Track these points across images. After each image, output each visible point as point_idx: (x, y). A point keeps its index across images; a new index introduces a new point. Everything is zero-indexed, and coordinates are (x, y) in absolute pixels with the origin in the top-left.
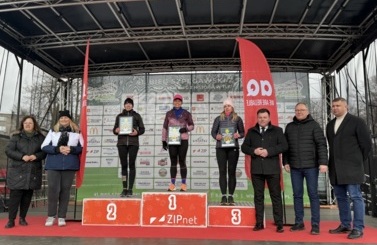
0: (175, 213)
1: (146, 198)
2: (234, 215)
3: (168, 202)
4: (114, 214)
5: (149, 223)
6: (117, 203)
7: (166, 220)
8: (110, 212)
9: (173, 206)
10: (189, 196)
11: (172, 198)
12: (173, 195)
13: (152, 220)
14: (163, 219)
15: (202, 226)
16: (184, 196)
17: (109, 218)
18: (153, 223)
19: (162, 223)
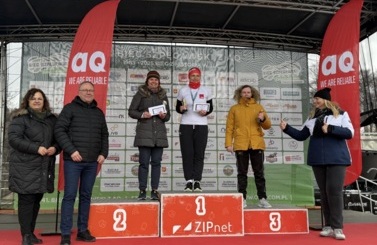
0: (204, 219)
1: (168, 201)
2: (273, 220)
3: (196, 206)
4: (124, 223)
5: (170, 233)
6: (127, 208)
7: (193, 228)
8: (117, 220)
9: (201, 210)
10: (221, 197)
11: (200, 201)
12: (201, 196)
13: (176, 228)
14: (189, 228)
15: (238, 235)
16: (216, 198)
17: (115, 228)
18: (176, 233)
19: (188, 232)
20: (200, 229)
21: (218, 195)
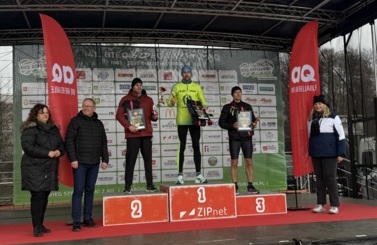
0: (204, 205)
1: (175, 192)
2: (258, 204)
3: (198, 195)
4: (140, 211)
5: (178, 217)
6: (141, 199)
7: (196, 213)
8: (134, 209)
9: (202, 198)
10: (218, 187)
11: (201, 191)
12: (202, 187)
13: (182, 214)
14: (193, 213)
15: (232, 217)
16: (213, 188)
17: (133, 216)
18: (183, 218)
19: (192, 217)
20: (202, 213)
21: (216, 185)
